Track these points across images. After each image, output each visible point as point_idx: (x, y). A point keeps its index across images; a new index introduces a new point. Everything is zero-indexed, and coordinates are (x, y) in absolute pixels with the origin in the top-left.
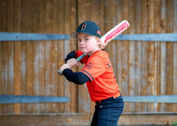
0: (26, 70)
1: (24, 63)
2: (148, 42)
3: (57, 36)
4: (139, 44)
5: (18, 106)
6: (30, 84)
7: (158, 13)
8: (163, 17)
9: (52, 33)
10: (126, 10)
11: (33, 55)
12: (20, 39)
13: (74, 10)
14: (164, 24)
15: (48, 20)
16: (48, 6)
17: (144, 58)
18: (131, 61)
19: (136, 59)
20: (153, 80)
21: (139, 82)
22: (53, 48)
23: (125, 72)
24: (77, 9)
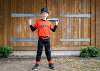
1: (25, 26)
2: (74, 18)
4: (71, 18)
5: (23, 43)
6: (28, 34)
7: (78, 6)
8: (80, 8)
9: (37, 14)
10: (66, 5)
12: (24, 16)
13: (45, 5)
14: (80, 11)
15: (35, 9)
16: (35, 4)
17: (73, 24)
18: (68, 25)
19: (69, 24)
21: (70, 33)
23: (65, 30)
24: (46, 4)
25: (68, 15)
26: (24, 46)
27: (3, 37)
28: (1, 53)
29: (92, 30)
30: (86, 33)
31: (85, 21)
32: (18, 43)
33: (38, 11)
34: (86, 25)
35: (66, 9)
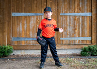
0: (27, 27)
1: (26, 25)
2: (75, 16)
3: (39, 14)
4: (71, 17)
5: (24, 42)
6: (28, 33)
7: (79, 5)
9: (37, 13)
10: (66, 3)
11: (29, 22)
12: (24, 15)
13: (45, 4)
14: (81, 9)
15: (35, 8)
16: (35, 2)
17: (73, 23)
18: (68, 24)
19: (70, 23)
21: (71, 32)
22: (37, 19)
23: (66, 28)
24: (47, 3)
25: (68, 14)
27: (4, 36)
28: (1, 52)
29: (93, 29)
30: (87, 32)
31: (85, 19)
32: (19, 43)
33: (38, 10)
34: (87, 24)
35: (66, 8)
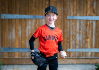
0: (22, 34)
1: (20, 31)
2: (86, 20)
3: (38, 17)
4: (82, 21)
5: (17, 54)
6: (23, 42)
7: (92, 5)
8: (94, 8)
9: (36, 15)
10: (75, 3)
12: (18, 18)
13: (47, 3)
14: (95, 11)
15: (33, 8)
16: (34, 1)
17: (84, 29)
18: (78, 30)
19: (80, 29)
20: (88, 40)
21: (81, 41)
22: (36, 23)
23: (74, 36)
24: (49, 2)
25: (78, 17)
26: (18, 59)
32: (10, 55)
33: (37, 11)
35: (75, 9)
